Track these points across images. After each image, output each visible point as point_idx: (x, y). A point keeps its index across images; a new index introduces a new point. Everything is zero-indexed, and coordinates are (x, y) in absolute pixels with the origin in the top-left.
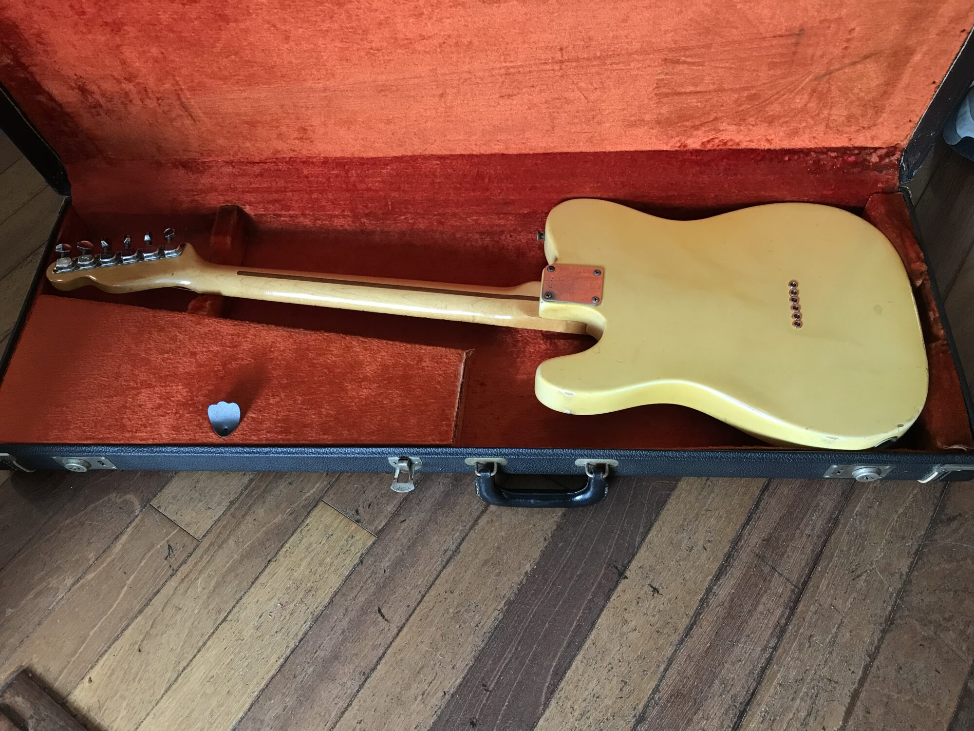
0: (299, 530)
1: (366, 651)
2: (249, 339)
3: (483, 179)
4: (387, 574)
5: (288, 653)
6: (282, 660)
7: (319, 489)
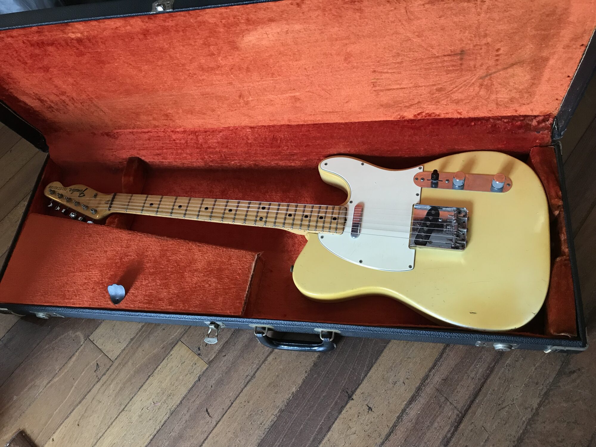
0: (167, 358)
1: (198, 434)
3: (277, 141)
4: (213, 388)
5: (155, 432)
6: (152, 437)
7: (179, 333)
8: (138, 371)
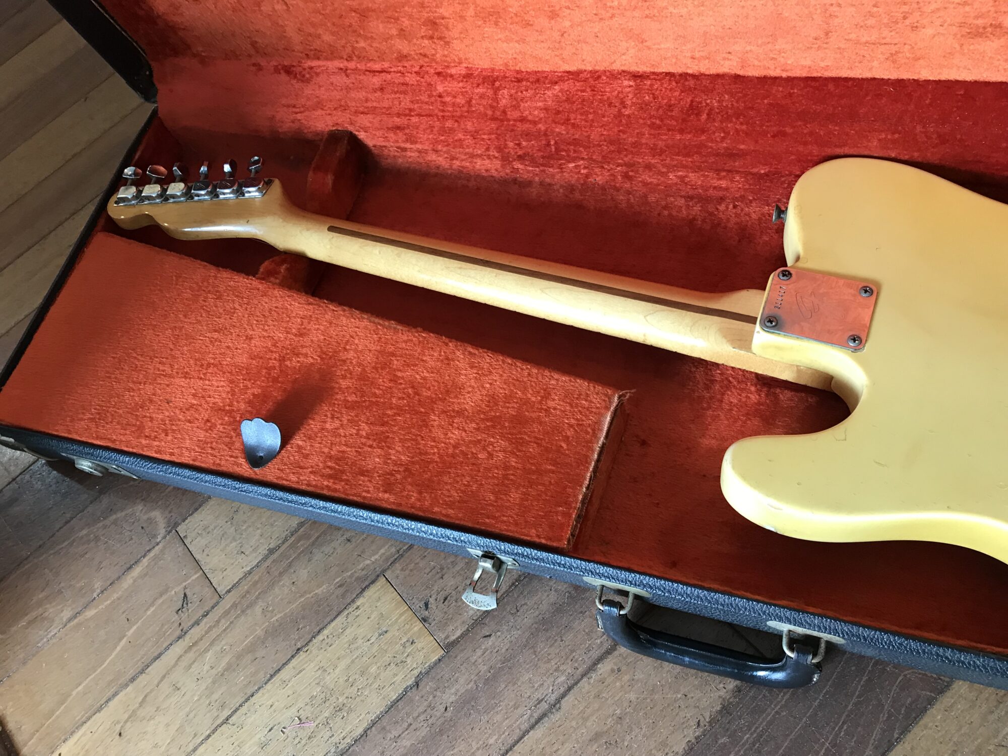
0: (346, 612)
2: (322, 328)
3: (698, 115)
4: (448, 714)
7: (384, 558)
8: (273, 633)
